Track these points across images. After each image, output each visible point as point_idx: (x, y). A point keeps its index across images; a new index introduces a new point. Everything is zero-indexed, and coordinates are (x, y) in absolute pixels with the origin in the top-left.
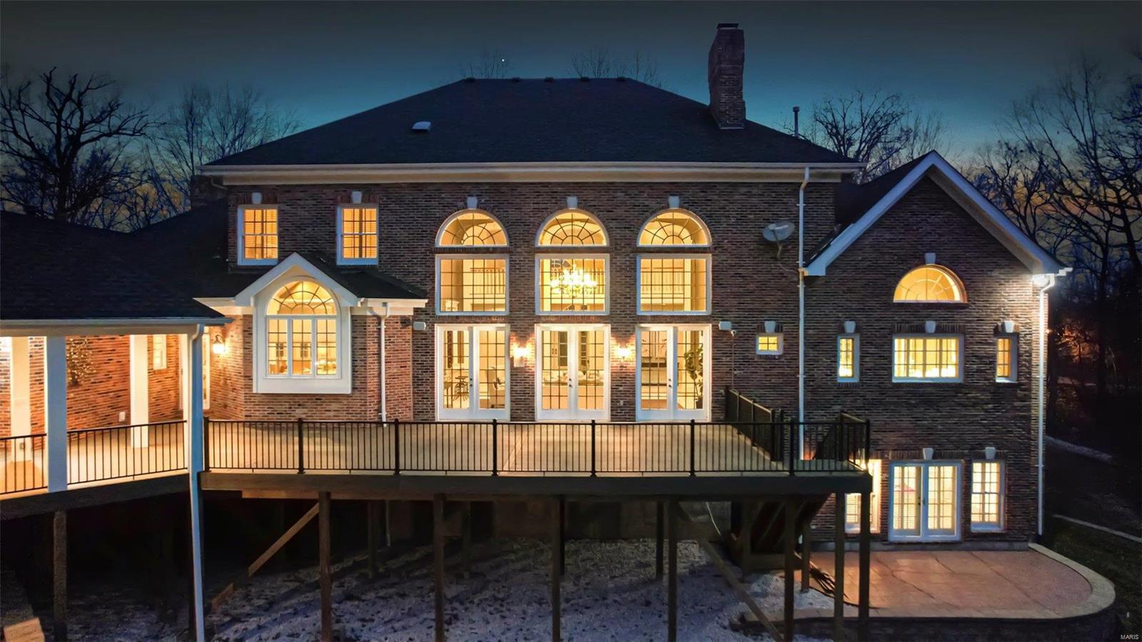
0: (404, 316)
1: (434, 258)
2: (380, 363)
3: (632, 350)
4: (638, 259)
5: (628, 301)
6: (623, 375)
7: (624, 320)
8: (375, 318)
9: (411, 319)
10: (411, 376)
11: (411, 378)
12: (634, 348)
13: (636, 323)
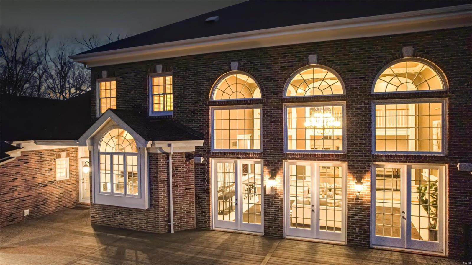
0: (188, 153)
1: (208, 110)
2: (169, 187)
3: (367, 186)
4: (372, 104)
5: (364, 142)
6: (359, 206)
7: (360, 158)
8: (164, 155)
9: (194, 154)
10: (194, 195)
11: (194, 197)
12: (369, 183)
13: (371, 161)
